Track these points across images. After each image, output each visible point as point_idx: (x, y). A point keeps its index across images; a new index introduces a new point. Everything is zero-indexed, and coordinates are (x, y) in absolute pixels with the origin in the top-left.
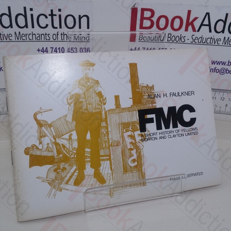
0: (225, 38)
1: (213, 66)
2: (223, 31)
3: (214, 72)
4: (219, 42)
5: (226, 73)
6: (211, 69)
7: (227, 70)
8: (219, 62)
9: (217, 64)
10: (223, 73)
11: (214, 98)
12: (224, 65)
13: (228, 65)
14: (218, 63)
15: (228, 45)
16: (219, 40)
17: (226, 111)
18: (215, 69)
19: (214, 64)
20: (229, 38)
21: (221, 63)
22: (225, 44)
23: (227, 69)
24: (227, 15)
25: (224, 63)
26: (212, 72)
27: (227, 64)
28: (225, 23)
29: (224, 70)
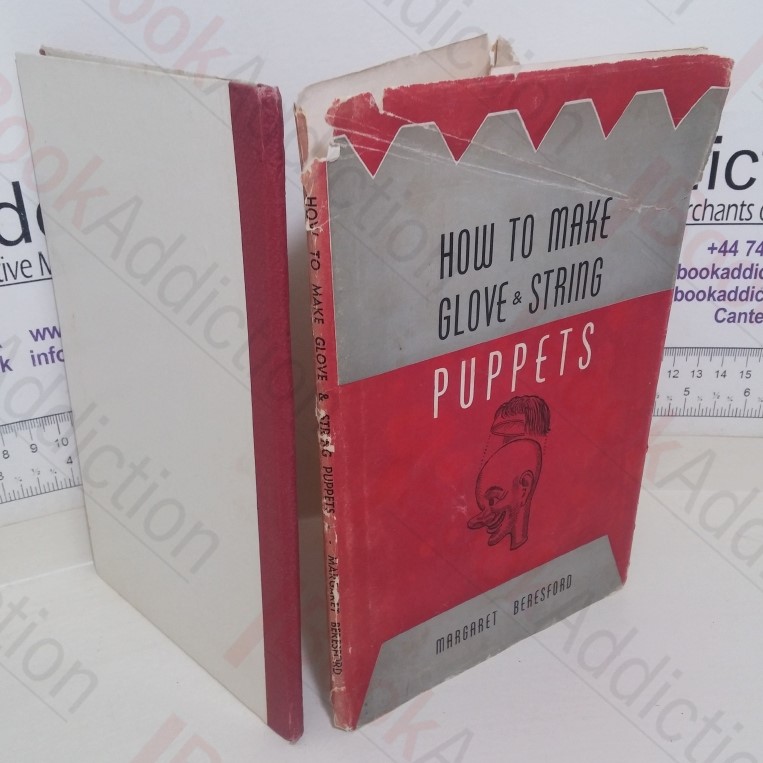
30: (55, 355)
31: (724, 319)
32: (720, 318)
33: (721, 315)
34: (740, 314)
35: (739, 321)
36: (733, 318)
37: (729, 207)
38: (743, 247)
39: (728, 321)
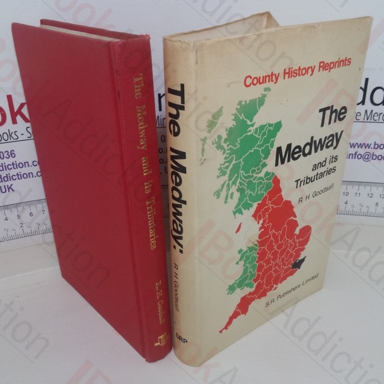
0: (366, 111)
1: (353, 151)
2: (363, 102)
3: (355, 158)
4: (358, 118)
5: (373, 159)
6: (350, 155)
7: (373, 155)
8: (361, 144)
9: (358, 147)
10: (367, 159)
11: (358, 195)
12: (369, 148)
13: (374, 148)
14: (361, 146)
15: (372, 121)
16: (359, 114)
17: (377, 212)
18: (355, 154)
19: (354, 147)
20: (372, 111)
21: (364, 146)
22: (368, 119)
23: (373, 153)
24: (367, 80)
25: (368, 146)
26: (352, 158)
27: (372, 146)
28: (365, 90)
29: (368, 155)
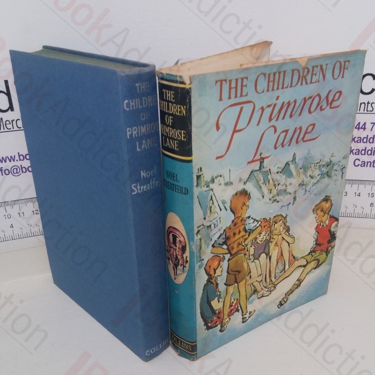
30: (3, 172)
31: (359, 165)
32: (356, 164)
33: (357, 163)
34: (368, 162)
35: (367, 166)
36: (364, 164)
37: (361, 104)
38: (369, 126)
39: (361, 166)
